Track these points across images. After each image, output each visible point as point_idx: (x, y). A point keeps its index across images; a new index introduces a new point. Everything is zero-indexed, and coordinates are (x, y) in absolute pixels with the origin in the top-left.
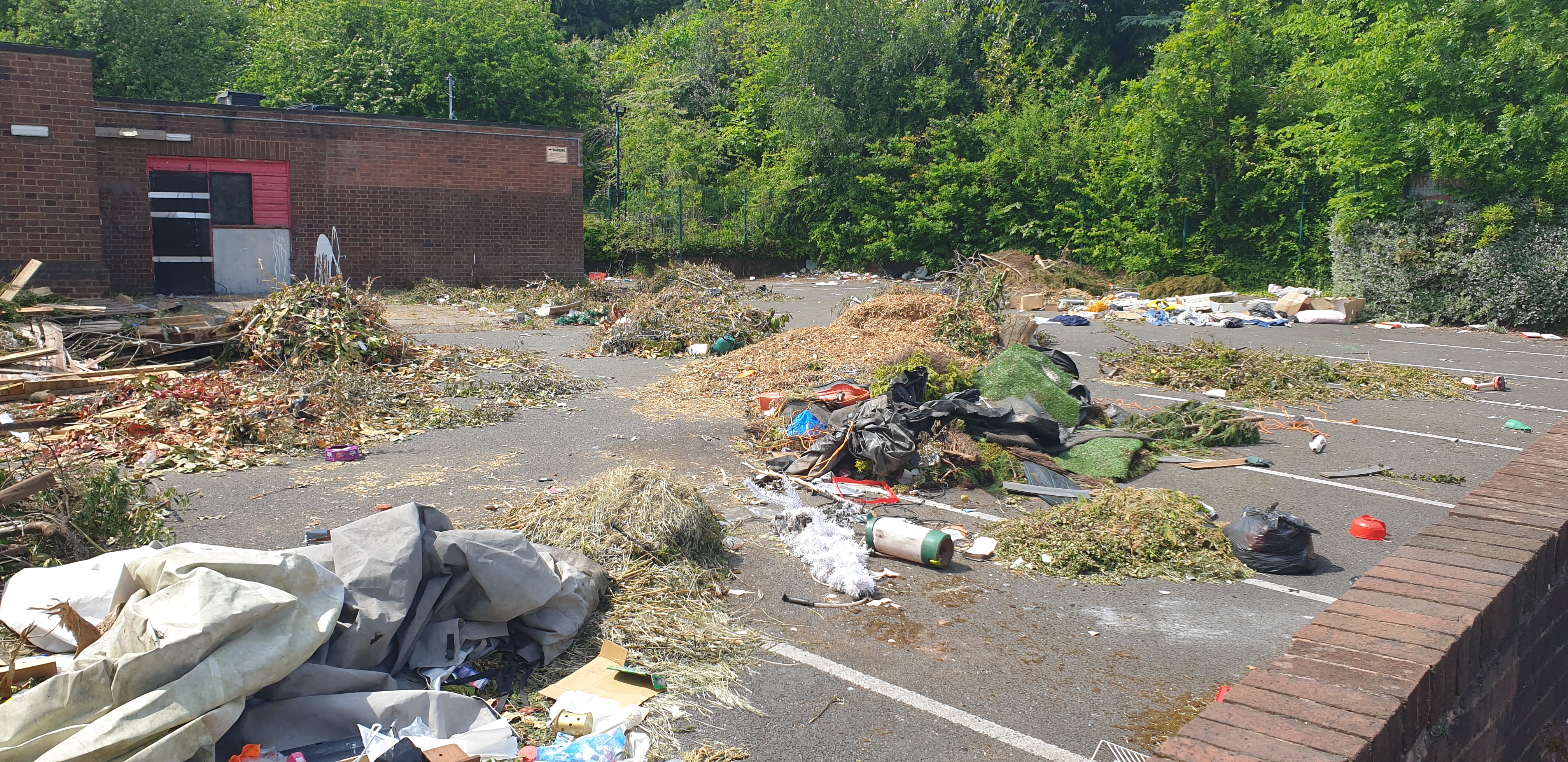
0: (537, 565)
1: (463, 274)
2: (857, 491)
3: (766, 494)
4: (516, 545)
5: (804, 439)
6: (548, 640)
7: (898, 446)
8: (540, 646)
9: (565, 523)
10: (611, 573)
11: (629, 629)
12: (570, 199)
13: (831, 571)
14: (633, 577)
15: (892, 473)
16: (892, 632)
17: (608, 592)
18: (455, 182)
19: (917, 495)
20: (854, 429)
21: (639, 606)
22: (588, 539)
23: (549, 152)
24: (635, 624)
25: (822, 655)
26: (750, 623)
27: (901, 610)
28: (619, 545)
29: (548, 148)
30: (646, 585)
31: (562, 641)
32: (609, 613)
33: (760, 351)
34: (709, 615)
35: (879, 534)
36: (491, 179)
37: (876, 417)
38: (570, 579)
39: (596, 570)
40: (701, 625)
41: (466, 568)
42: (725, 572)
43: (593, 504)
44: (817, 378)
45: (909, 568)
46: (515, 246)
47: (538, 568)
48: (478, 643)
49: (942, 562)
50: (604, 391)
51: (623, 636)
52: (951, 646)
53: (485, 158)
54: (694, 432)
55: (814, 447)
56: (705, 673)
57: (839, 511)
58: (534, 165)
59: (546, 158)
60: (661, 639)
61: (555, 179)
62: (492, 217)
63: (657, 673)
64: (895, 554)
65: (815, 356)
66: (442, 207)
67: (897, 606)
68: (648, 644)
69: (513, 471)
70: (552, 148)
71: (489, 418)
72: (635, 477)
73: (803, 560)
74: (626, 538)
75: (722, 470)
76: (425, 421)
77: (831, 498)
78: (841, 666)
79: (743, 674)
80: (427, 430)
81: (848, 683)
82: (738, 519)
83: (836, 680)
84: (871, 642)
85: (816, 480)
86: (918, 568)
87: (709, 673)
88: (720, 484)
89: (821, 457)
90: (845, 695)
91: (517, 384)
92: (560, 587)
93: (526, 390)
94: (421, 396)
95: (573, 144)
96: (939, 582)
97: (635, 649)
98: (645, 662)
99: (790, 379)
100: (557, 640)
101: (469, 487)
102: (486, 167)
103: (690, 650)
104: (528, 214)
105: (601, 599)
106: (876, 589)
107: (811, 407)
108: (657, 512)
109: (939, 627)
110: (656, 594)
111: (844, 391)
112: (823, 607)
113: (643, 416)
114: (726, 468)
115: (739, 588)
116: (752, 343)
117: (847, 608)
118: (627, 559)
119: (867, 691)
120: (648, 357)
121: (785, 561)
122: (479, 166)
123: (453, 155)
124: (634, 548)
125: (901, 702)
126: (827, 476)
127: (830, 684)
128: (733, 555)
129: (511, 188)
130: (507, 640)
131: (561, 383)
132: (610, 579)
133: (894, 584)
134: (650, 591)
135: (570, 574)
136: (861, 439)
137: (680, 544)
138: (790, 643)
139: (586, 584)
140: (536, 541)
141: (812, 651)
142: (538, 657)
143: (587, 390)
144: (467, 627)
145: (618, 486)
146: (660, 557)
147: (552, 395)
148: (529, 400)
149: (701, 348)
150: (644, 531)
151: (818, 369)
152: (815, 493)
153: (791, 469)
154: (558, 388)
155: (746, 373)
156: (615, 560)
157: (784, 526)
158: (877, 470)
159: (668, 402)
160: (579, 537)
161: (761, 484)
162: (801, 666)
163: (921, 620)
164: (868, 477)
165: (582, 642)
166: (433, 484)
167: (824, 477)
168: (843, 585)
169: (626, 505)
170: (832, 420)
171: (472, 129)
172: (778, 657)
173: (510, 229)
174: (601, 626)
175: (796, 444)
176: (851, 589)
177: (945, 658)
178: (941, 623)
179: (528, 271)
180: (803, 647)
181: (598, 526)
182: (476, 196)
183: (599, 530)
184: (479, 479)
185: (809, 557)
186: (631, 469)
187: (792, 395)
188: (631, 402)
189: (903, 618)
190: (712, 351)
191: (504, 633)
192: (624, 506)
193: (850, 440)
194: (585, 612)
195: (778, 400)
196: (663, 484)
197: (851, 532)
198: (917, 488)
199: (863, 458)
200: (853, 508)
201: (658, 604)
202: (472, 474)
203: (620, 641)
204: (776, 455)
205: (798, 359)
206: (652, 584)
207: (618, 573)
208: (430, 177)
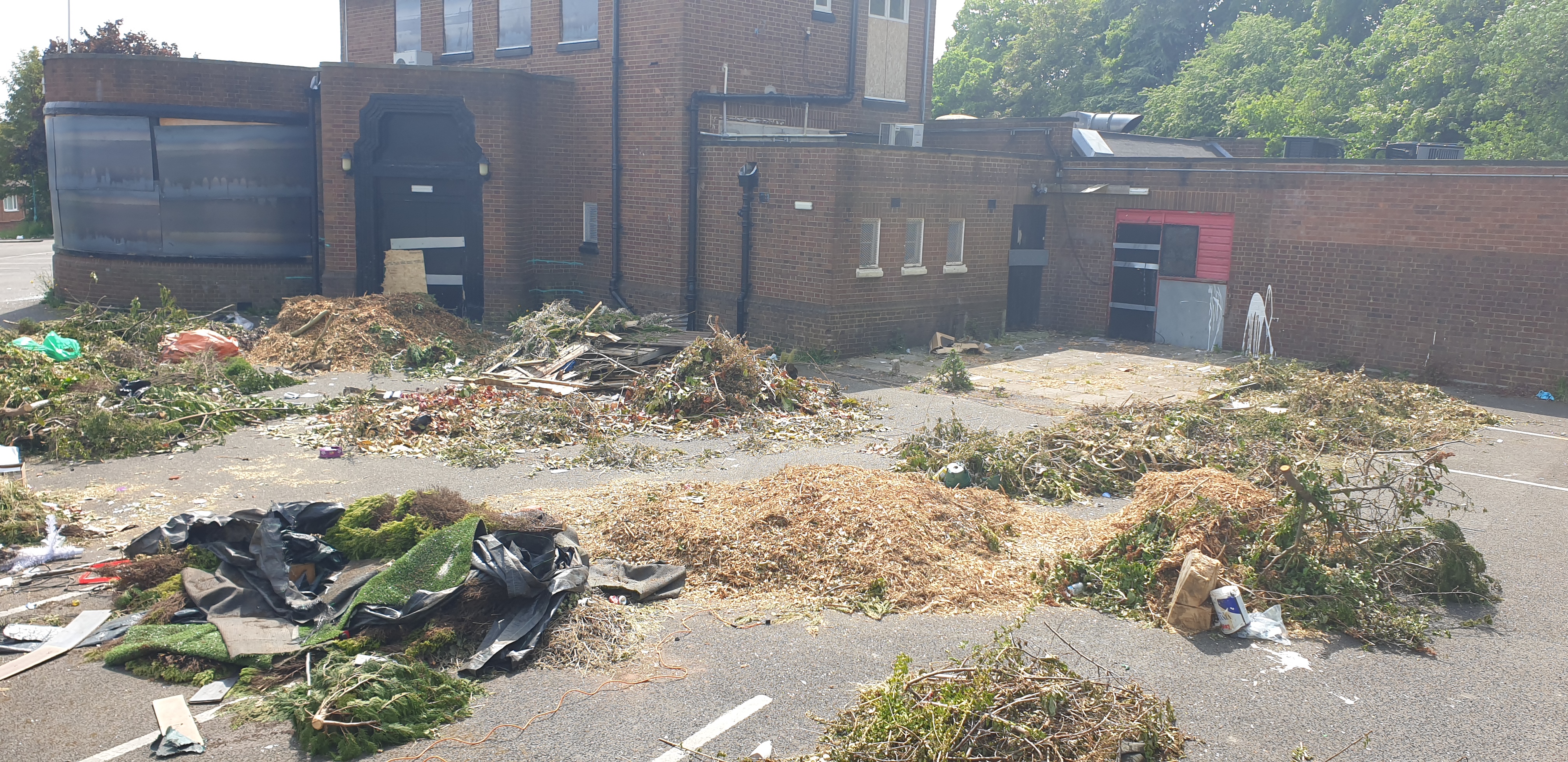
1: (1415, 356)
18: (1421, 239)
36: (1475, 236)
46: (1498, 327)
53: (1469, 209)
62: (1468, 286)
66: (1399, 270)
102: (1468, 219)
104: (1525, 284)
122: (1457, 219)
123: (1423, 204)
173: (1493, 304)
182: (1449, 257)
208: (1389, 233)
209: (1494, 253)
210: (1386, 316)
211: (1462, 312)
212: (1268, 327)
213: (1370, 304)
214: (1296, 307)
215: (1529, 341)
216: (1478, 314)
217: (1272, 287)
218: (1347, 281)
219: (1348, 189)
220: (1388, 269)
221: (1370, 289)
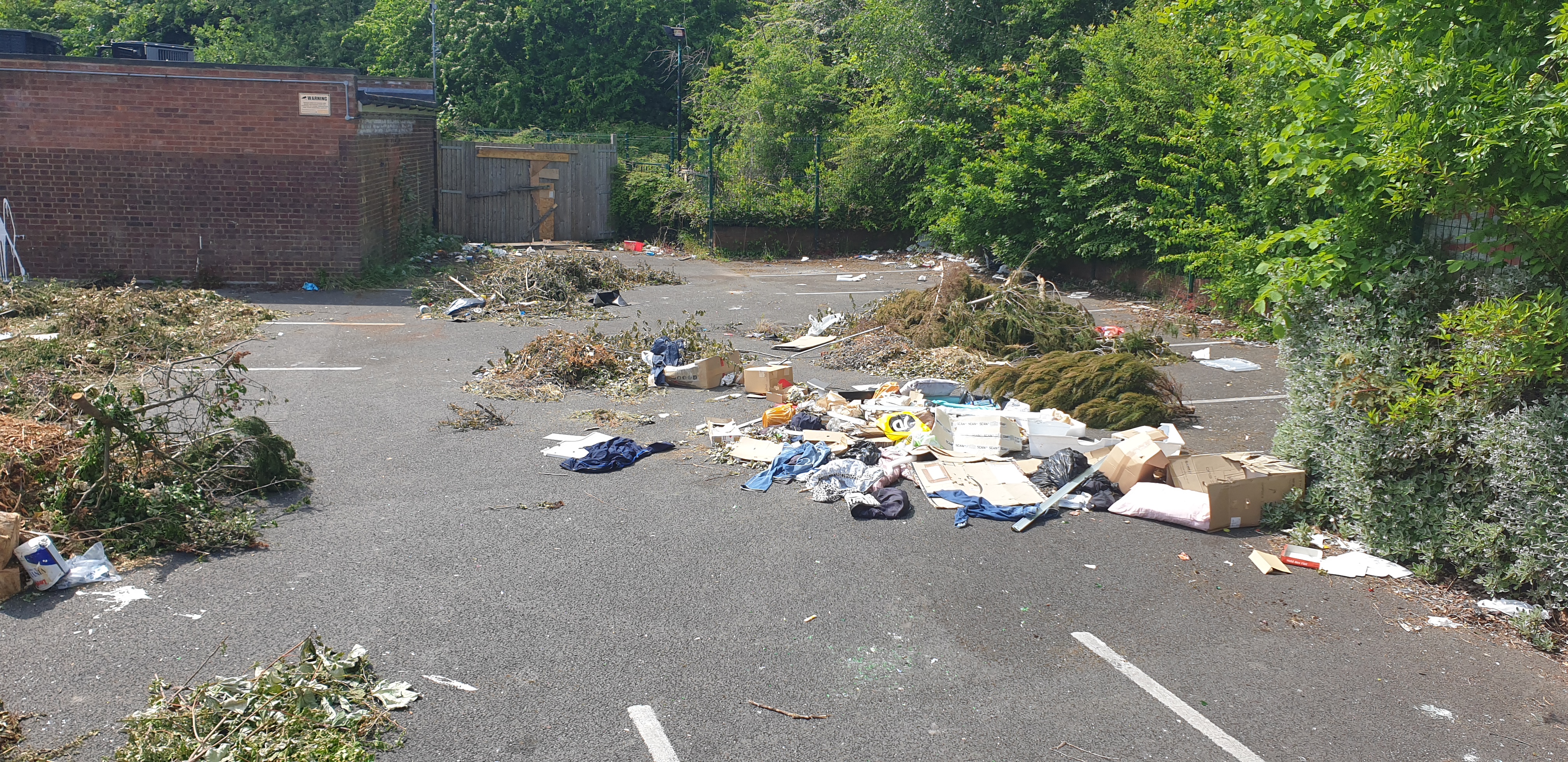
1: (185, 262)
12: (336, 164)
18: (168, 143)
23: (302, 102)
29: (301, 95)
36: (221, 139)
46: (257, 226)
53: (210, 112)
58: (281, 119)
59: (298, 109)
61: (313, 138)
62: (224, 188)
66: (152, 175)
70: (307, 95)
95: (339, 90)
102: (212, 122)
104: (275, 184)
122: (201, 122)
123: (164, 107)
129: (249, 150)
171: (189, 72)
173: (249, 204)
179: (277, 258)
182: (200, 160)
208: (133, 137)
209: (241, 156)
210: (147, 224)
211: (223, 215)
212: (13, 246)
213: (128, 213)
214: (43, 222)
215: (287, 237)
216: (238, 215)
217: (10, 199)
218: (98, 190)
219: (80, 90)
220: (140, 175)
221: (125, 197)
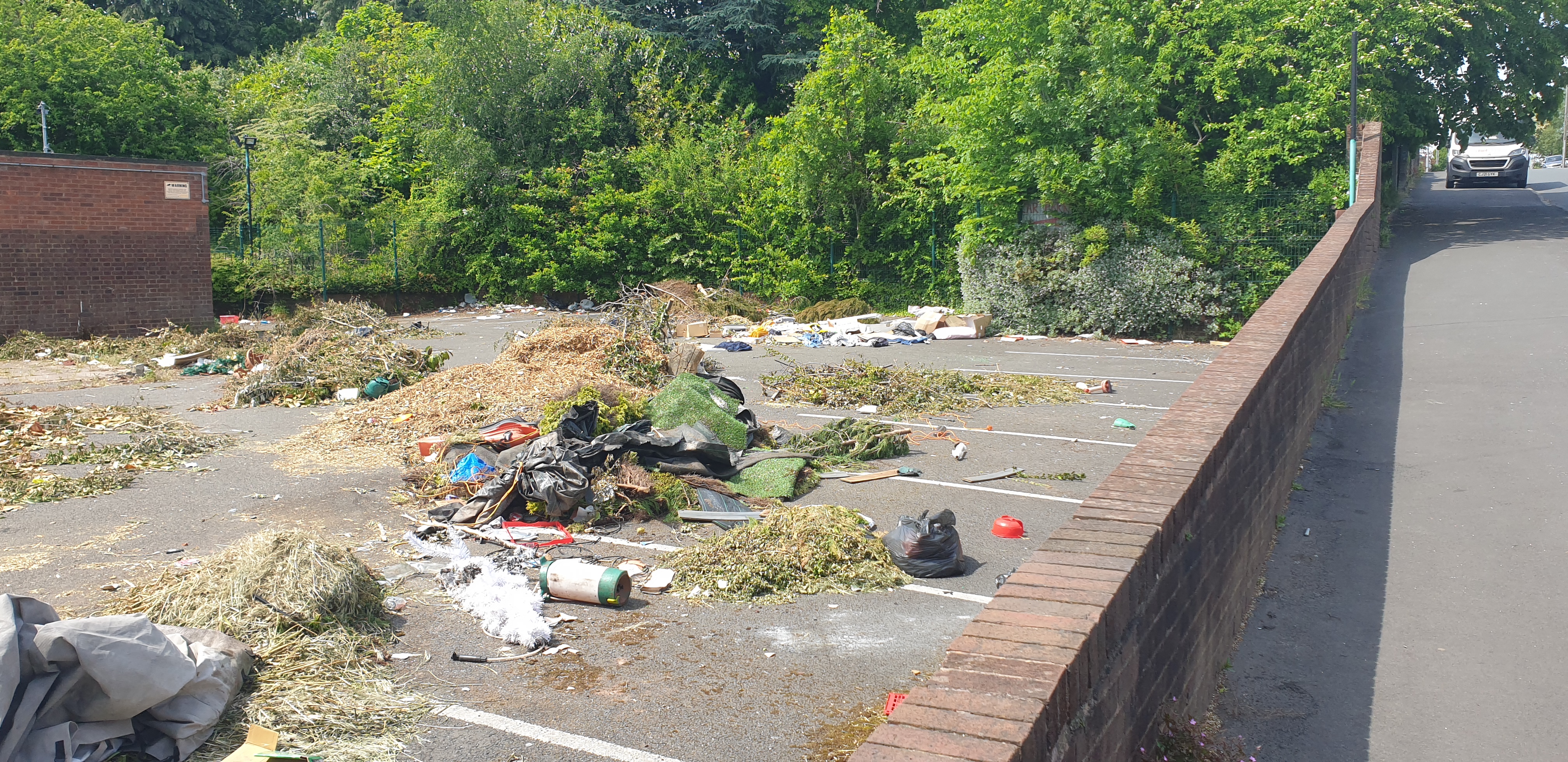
0: (165, 650)
1: (67, 325)
2: (529, 534)
3: (430, 547)
4: (139, 630)
5: (469, 484)
6: (183, 733)
7: (571, 484)
8: (174, 741)
9: (198, 599)
10: (255, 650)
11: (279, 709)
12: (193, 238)
13: (503, 623)
14: (281, 652)
15: (565, 513)
16: (570, 679)
17: (252, 672)
18: (53, 222)
19: (592, 532)
20: (523, 470)
21: (289, 683)
22: (227, 615)
23: (167, 188)
24: (286, 704)
25: (497, 712)
26: (417, 688)
27: (579, 655)
28: (264, 618)
29: (166, 183)
30: (297, 659)
31: (200, 732)
32: (255, 694)
33: (417, 393)
34: (370, 684)
35: (553, 577)
36: (99, 219)
37: (546, 456)
38: (207, 662)
39: (238, 649)
40: (362, 696)
41: (76, 663)
42: (386, 635)
43: (231, 575)
44: (482, 418)
45: (587, 609)
46: (131, 291)
47: (167, 654)
48: (96, 746)
49: (620, 600)
50: (241, 446)
51: (273, 718)
52: (631, 686)
53: (90, 196)
54: (346, 485)
55: (480, 493)
56: (368, 748)
57: (510, 558)
58: (149, 202)
59: (164, 194)
60: (317, 716)
61: (176, 217)
62: (102, 260)
63: (314, 754)
64: (571, 597)
65: (478, 395)
66: (38, 251)
67: (574, 651)
68: (302, 723)
69: (135, 544)
70: (171, 183)
71: (103, 485)
72: (278, 542)
73: (473, 614)
74: (271, 610)
75: (379, 525)
76: (23, 494)
77: (501, 544)
78: (518, 721)
79: (412, 744)
80: (27, 504)
81: (526, 739)
82: (399, 577)
83: (513, 737)
84: (549, 692)
85: (484, 527)
86: (596, 608)
87: (373, 748)
88: (377, 540)
89: (489, 502)
90: (524, 752)
91: (137, 445)
92: (194, 673)
93: (148, 451)
94: (17, 466)
95: (196, 179)
96: (617, 621)
97: (287, 730)
98: (300, 744)
99: (452, 422)
100: (194, 731)
101: (81, 567)
102: (91, 205)
103: (351, 725)
104: (146, 255)
105: (245, 680)
106: (552, 636)
107: (477, 449)
108: (306, 578)
109: (618, 667)
110: (308, 668)
111: (512, 430)
112: (497, 662)
113: (286, 471)
114: (383, 522)
115: (403, 651)
116: (408, 384)
117: (522, 659)
118: (273, 633)
119: (546, 744)
120: (291, 406)
121: (453, 617)
122: (82, 205)
123: (50, 192)
124: (282, 619)
125: (582, 751)
126: (497, 522)
127: (506, 743)
128: (395, 616)
129: (123, 228)
130: (133, 739)
131: (190, 441)
132: (254, 657)
133: (572, 629)
134: (302, 665)
135: (206, 657)
136: (531, 480)
137: (334, 610)
138: (462, 704)
139: (226, 665)
140: (164, 623)
141: (486, 710)
142: (171, 754)
143: (221, 447)
144: (80, 730)
145: (259, 553)
146: (312, 626)
147: (180, 454)
148: (152, 462)
149: (351, 393)
150: (292, 600)
151: (482, 408)
152: (484, 541)
153: (457, 517)
154: (187, 446)
155: (403, 418)
156: (259, 635)
157: (451, 580)
158: (550, 510)
159: (315, 455)
160: (216, 613)
161: (424, 536)
162: (474, 727)
163: (600, 663)
164: (541, 519)
165: (225, 730)
166: (35, 567)
167: (493, 523)
168: (517, 636)
169: (270, 574)
170: (500, 461)
171: (72, 163)
172: (449, 721)
173: (124, 273)
174: (246, 710)
175: (461, 490)
176: (527, 640)
177: (625, 699)
178: (621, 663)
179: (147, 317)
180: (476, 706)
181: (238, 598)
182: (81, 237)
183: (240, 604)
184: (93, 556)
185: (478, 611)
186: (274, 533)
187: (455, 438)
188: (272, 457)
189: (582, 663)
190: (363, 395)
191: (129, 731)
192: (267, 574)
193: (520, 482)
194: (227, 697)
195: (440, 445)
196: (311, 547)
197: (524, 579)
198: (592, 526)
199: (534, 500)
200: (526, 553)
201: (311, 679)
202: (84, 551)
203: (269, 724)
204: (439, 504)
205: (459, 400)
206: (304, 658)
207: (263, 650)
208: (21, 218)
209: (117, 233)
210: (33, 293)
211: (101, 283)
215: (156, 299)
216: (114, 282)
220: (27, 251)
221: (13, 269)
